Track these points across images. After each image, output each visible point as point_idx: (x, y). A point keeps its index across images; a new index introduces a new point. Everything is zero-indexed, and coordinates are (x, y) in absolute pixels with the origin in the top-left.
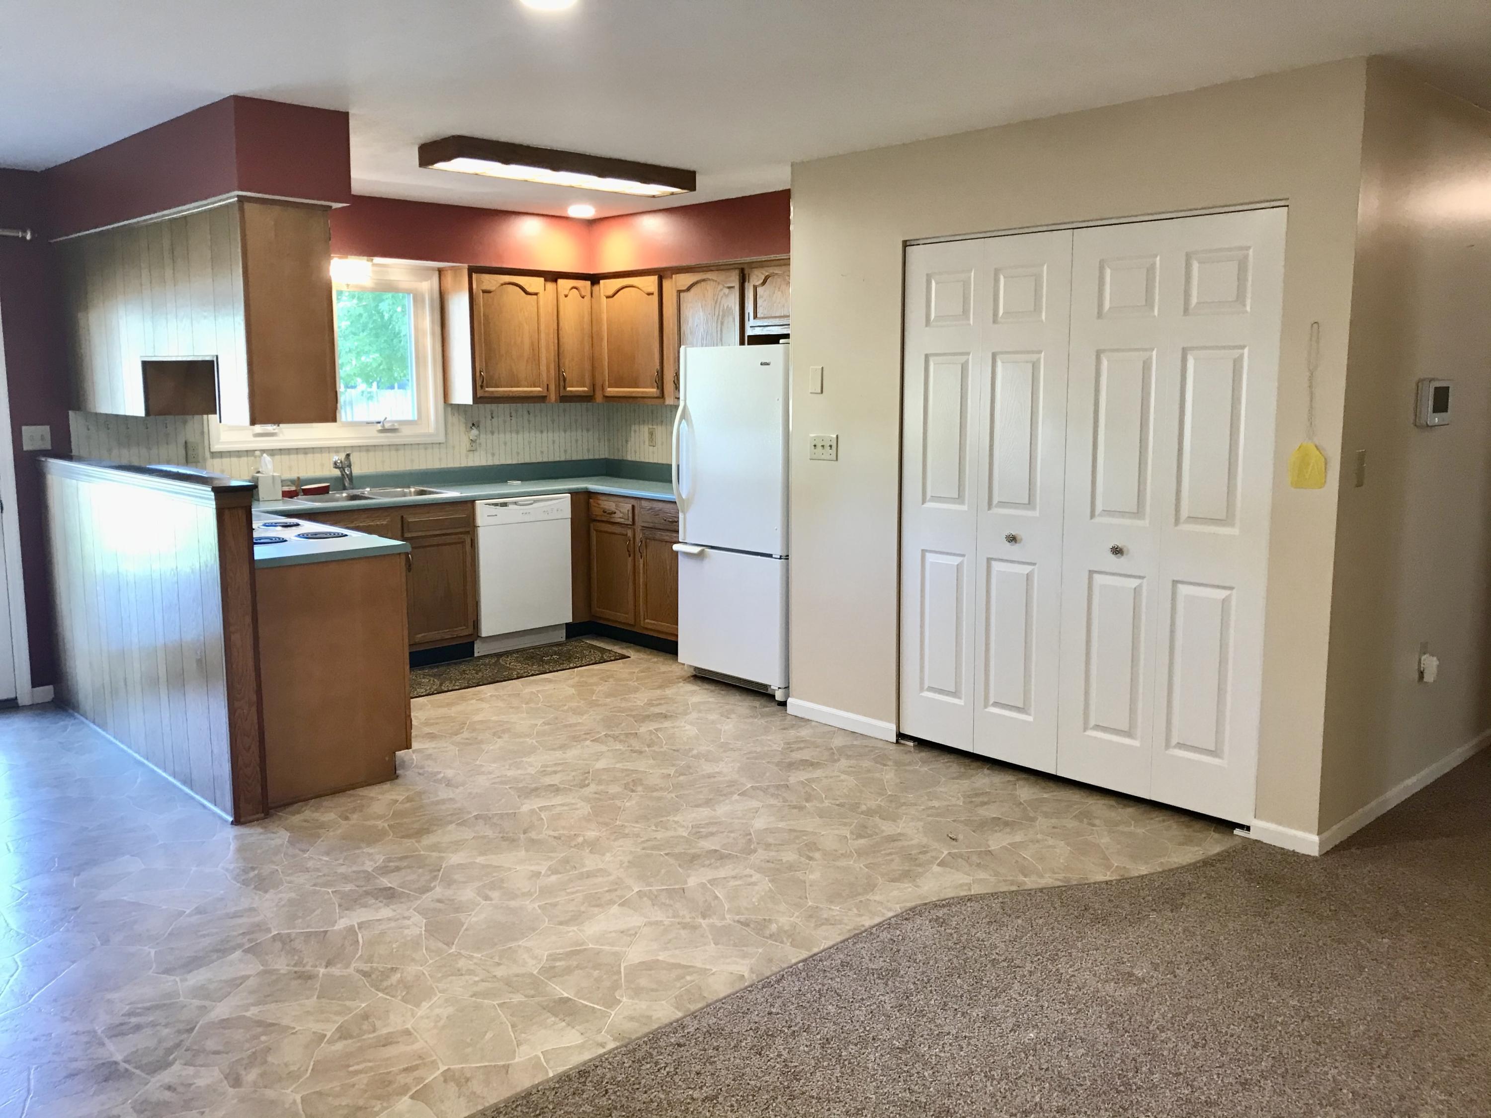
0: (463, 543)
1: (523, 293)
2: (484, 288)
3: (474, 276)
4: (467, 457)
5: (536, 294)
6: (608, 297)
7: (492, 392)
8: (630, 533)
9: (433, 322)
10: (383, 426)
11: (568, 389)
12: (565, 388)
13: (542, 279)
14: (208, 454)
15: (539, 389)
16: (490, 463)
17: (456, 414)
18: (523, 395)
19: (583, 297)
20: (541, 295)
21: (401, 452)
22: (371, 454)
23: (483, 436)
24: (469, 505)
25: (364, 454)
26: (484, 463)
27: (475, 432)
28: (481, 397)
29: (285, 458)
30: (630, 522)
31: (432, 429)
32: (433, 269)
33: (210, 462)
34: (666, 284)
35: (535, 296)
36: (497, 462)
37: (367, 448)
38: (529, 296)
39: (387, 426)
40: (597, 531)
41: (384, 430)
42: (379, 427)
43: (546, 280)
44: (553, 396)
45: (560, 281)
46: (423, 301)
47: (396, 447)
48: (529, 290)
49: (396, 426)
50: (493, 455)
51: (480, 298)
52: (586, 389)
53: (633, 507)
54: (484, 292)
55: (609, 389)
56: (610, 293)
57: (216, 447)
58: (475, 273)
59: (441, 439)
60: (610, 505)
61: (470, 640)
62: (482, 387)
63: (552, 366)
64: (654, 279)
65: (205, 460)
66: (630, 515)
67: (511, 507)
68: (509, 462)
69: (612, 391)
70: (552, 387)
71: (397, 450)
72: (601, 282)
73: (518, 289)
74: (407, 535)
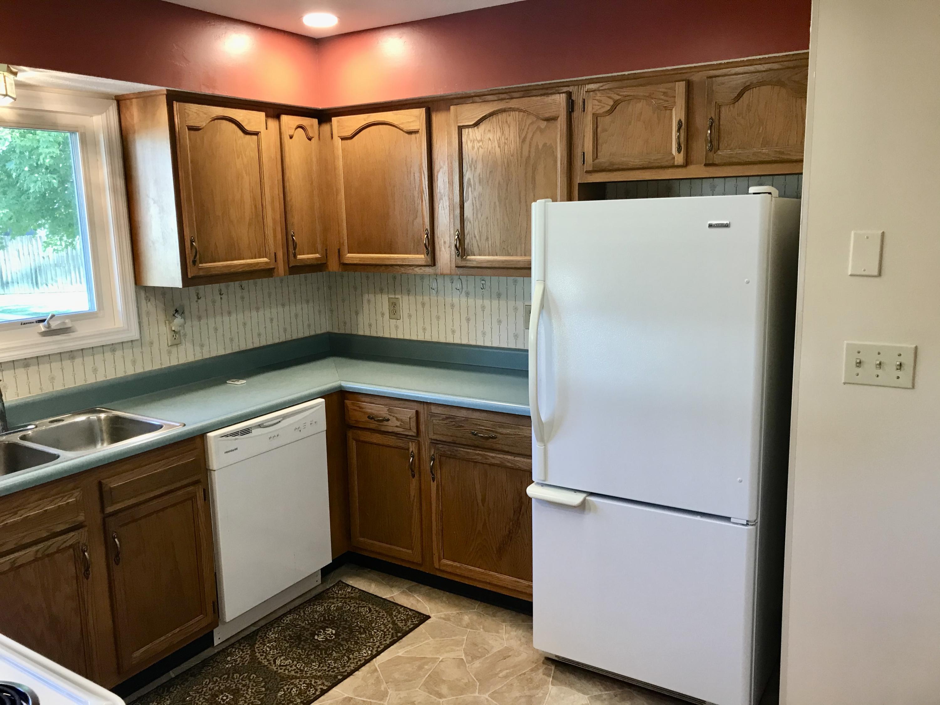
0: (192, 498)
1: (240, 133)
2: (189, 123)
3: (176, 105)
4: (169, 353)
5: (256, 134)
6: (343, 139)
7: (207, 269)
8: (413, 447)
9: (112, 173)
10: (49, 325)
11: (299, 257)
12: (295, 256)
13: (263, 114)
15: (265, 260)
16: (199, 357)
17: (152, 299)
18: (247, 269)
19: (310, 139)
20: (262, 135)
21: (78, 360)
22: (33, 369)
23: (189, 323)
24: (198, 441)
25: (21, 372)
26: (191, 359)
27: (178, 320)
28: (194, 278)
30: (413, 433)
31: (119, 322)
32: (107, 97)
34: (437, 119)
35: (255, 137)
36: (206, 355)
37: (26, 363)
38: (248, 137)
39: (54, 325)
40: (357, 441)
41: (50, 332)
42: (42, 327)
43: (267, 116)
44: (281, 268)
45: (285, 118)
46: (96, 144)
47: (71, 355)
48: (248, 128)
49: (67, 322)
50: (202, 346)
51: (186, 137)
52: (317, 255)
53: (417, 412)
54: (191, 128)
55: (349, 255)
56: (348, 133)
58: (178, 101)
59: (134, 334)
60: (379, 410)
61: (207, 632)
62: (194, 262)
63: (279, 229)
64: (421, 112)
66: (413, 424)
67: (255, 432)
68: (222, 352)
69: (352, 257)
70: (280, 255)
71: (72, 359)
72: (334, 119)
73: (234, 126)
74: (110, 510)
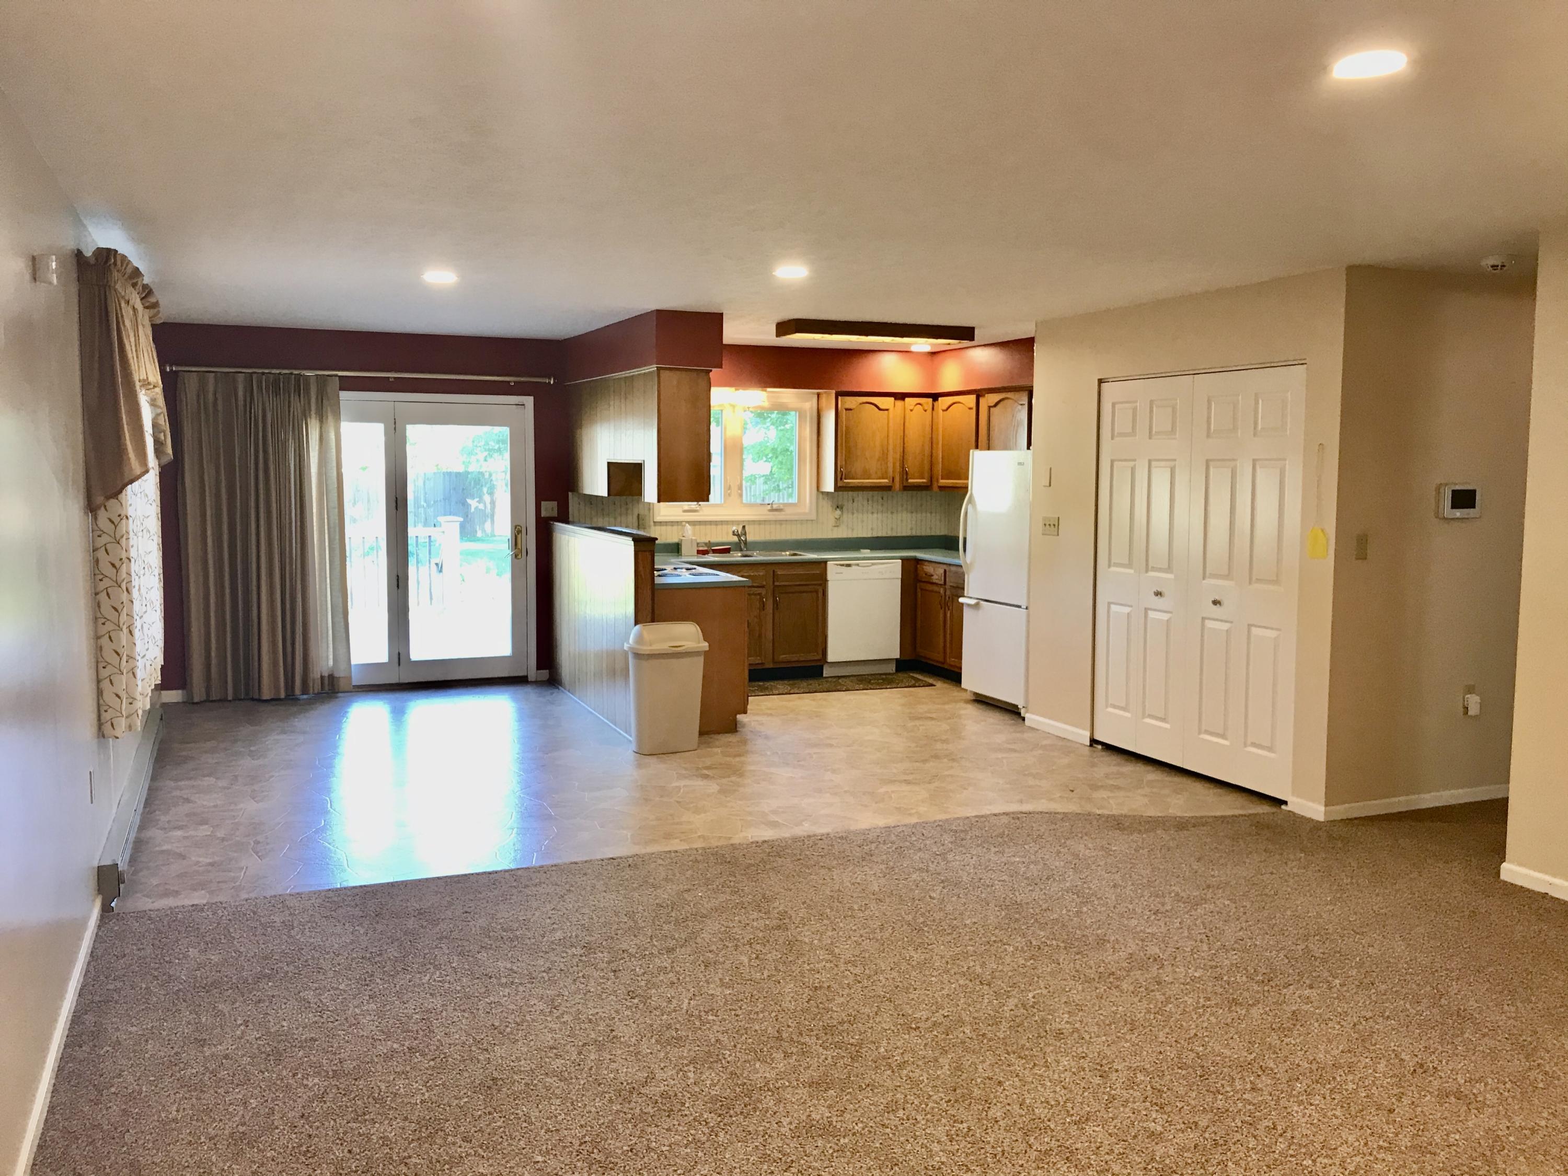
0: (817, 592)
1: (877, 410)
2: (847, 406)
3: (840, 398)
4: (832, 530)
5: (887, 410)
6: (943, 411)
7: (849, 483)
8: (942, 591)
9: (811, 431)
10: (772, 507)
11: (910, 481)
12: (907, 480)
13: (893, 399)
14: (652, 523)
15: (886, 481)
16: (850, 536)
17: (826, 499)
18: (874, 485)
19: (925, 411)
20: (891, 410)
21: (784, 526)
22: (762, 526)
23: (845, 516)
24: (823, 565)
25: (757, 526)
26: (845, 536)
27: (838, 512)
28: (840, 487)
29: (702, 527)
30: (942, 582)
31: (807, 510)
32: (813, 393)
33: (653, 528)
34: (982, 400)
35: (887, 412)
36: (855, 535)
37: (760, 522)
38: (881, 412)
39: (775, 507)
40: (922, 589)
41: (772, 510)
42: (769, 507)
43: (895, 399)
44: (897, 485)
45: (907, 400)
46: (806, 417)
47: (780, 522)
48: (881, 407)
49: (782, 507)
50: (853, 530)
51: (843, 414)
52: (924, 481)
53: (945, 571)
54: (847, 409)
55: (941, 481)
56: (945, 408)
57: (658, 519)
58: (841, 396)
59: (814, 517)
60: (929, 569)
61: (819, 664)
62: (841, 479)
63: (898, 464)
64: (973, 398)
65: (650, 526)
66: (943, 578)
67: (854, 567)
68: (865, 535)
69: (943, 482)
70: (897, 479)
71: (781, 524)
72: (940, 399)
73: (873, 406)
74: (777, 583)
